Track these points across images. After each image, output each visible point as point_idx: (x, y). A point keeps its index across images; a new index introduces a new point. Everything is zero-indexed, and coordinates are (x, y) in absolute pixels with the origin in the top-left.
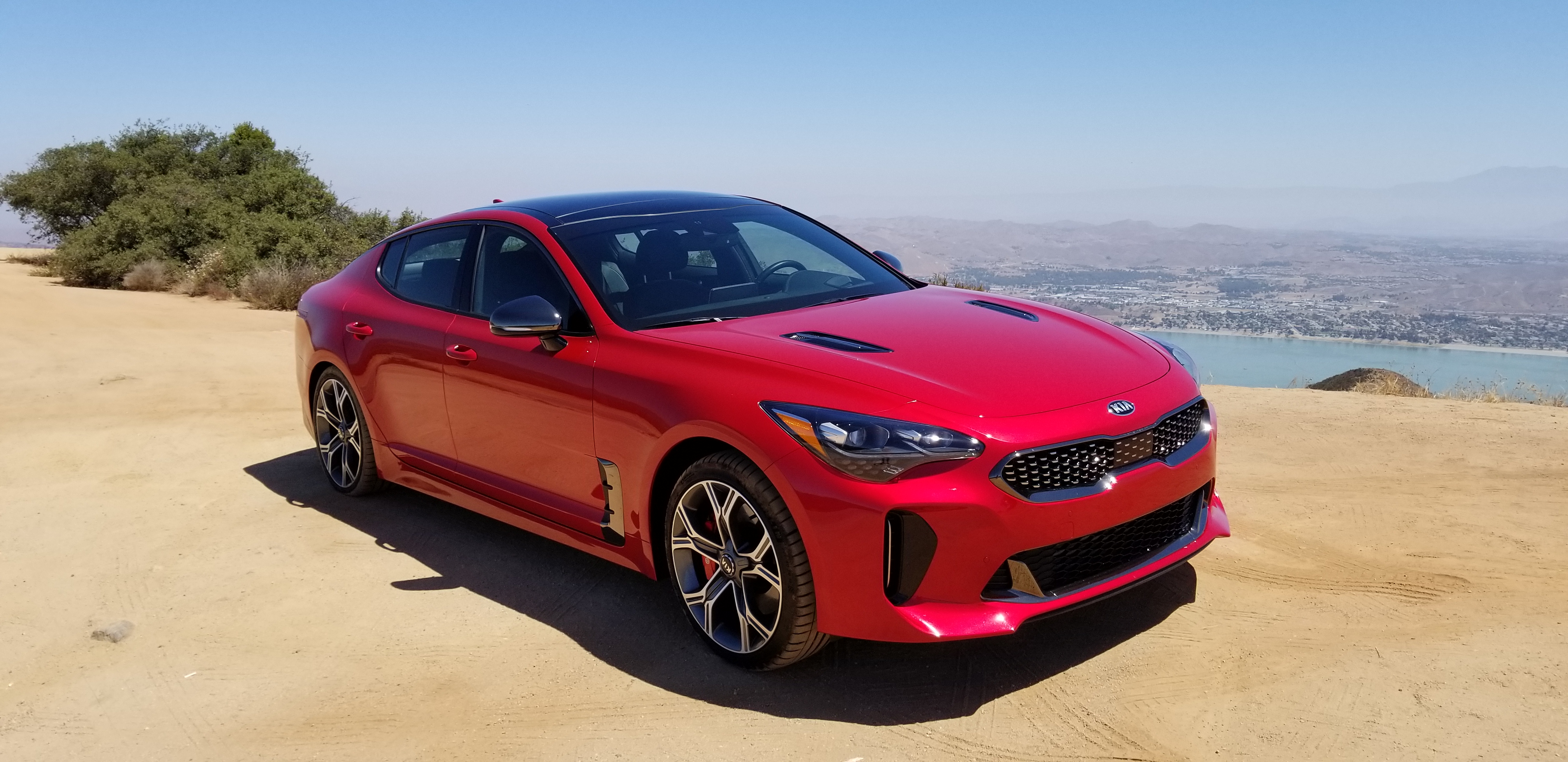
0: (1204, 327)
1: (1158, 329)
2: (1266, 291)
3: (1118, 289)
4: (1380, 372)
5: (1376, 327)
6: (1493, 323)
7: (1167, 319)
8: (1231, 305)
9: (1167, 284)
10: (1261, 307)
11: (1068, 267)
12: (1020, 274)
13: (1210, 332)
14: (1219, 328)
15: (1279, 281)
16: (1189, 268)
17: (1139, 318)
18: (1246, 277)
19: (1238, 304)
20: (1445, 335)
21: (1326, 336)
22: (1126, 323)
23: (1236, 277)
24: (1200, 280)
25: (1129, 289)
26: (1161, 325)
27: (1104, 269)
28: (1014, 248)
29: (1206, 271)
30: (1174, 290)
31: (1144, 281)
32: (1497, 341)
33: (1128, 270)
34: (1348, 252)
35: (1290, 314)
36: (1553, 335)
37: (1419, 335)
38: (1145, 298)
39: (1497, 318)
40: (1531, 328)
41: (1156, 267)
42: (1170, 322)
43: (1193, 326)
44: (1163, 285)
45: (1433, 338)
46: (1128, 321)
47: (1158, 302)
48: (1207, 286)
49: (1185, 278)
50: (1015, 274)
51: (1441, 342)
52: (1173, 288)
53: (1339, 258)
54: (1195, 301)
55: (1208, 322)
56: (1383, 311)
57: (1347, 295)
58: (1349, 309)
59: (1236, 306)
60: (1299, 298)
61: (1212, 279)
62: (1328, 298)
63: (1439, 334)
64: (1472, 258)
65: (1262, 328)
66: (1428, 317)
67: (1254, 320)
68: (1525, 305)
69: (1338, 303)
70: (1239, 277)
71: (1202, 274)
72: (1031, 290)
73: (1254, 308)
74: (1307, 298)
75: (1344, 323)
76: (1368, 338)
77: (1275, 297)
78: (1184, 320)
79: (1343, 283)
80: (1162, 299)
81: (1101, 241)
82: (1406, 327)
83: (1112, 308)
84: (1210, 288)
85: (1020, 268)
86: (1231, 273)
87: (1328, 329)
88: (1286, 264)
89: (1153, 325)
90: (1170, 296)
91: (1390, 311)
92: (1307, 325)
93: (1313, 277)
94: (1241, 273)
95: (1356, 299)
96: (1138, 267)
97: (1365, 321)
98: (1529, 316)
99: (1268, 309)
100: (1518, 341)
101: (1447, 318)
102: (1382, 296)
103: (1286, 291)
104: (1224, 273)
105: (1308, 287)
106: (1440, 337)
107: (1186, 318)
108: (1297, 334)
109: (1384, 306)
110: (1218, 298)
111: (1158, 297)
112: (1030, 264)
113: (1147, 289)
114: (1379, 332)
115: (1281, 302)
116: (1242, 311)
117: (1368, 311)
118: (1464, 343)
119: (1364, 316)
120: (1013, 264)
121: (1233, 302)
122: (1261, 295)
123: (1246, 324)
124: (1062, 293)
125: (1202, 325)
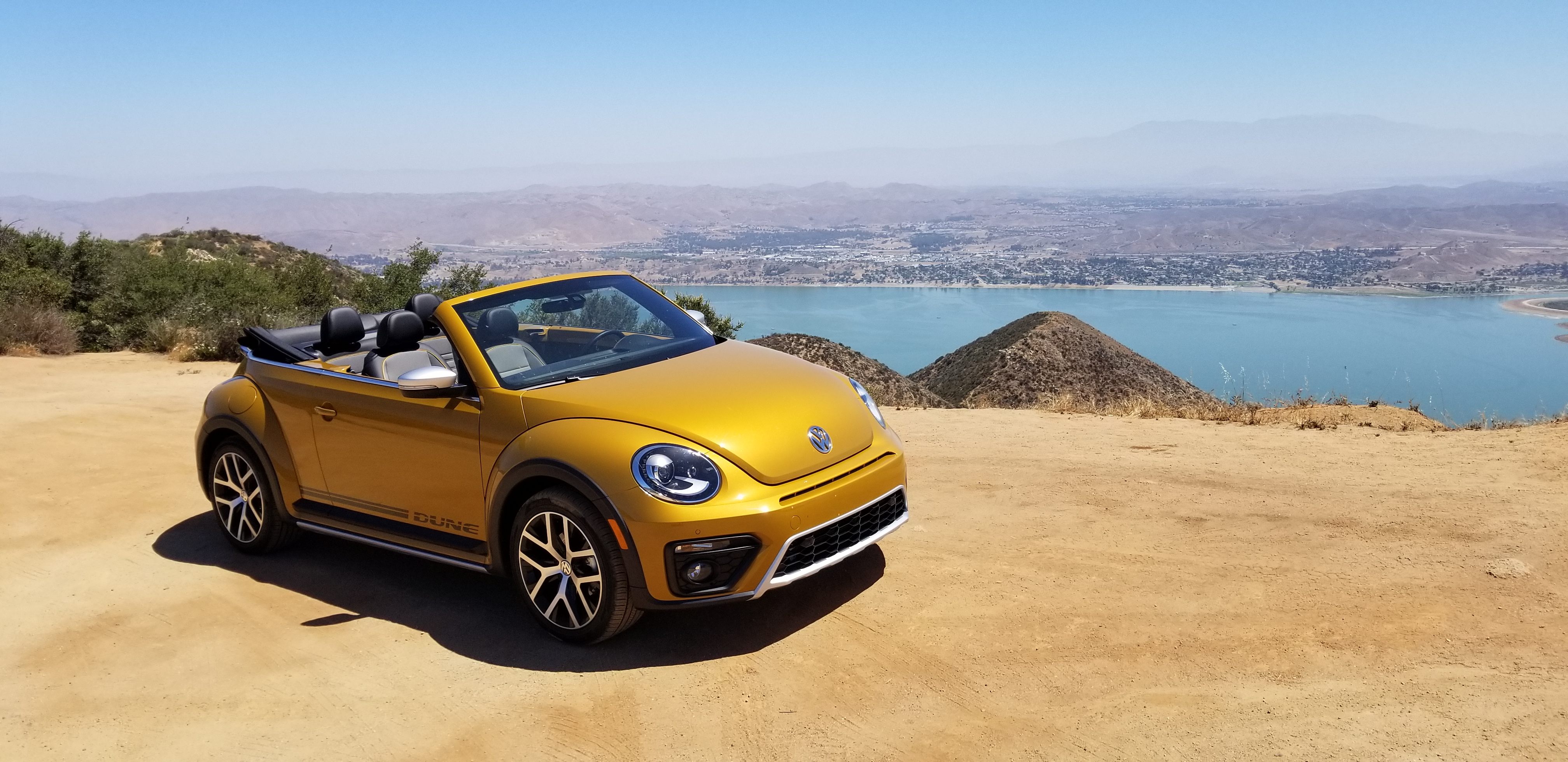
0: (900, 281)
1: (860, 285)
2: (953, 244)
3: (821, 248)
4: (1054, 315)
5: (1049, 273)
6: (1148, 263)
7: (867, 274)
8: (923, 258)
9: (865, 242)
10: (949, 259)
11: (774, 229)
12: (731, 237)
13: (906, 285)
14: (913, 282)
15: (963, 234)
16: (883, 226)
17: (841, 275)
18: (934, 232)
19: (929, 257)
20: (1109, 276)
21: (1007, 283)
22: (830, 281)
23: (925, 232)
24: (894, 236)
25: (831, 248)
26: (862, 281)
27: (808, 230)
28: (722, 211)
29: (899, 228)
30: (871, 246)
31: (845, 239)
32: (1153, 280)
33: (829, 230)
34: (1023, 205)
35: (974, 264)
36: (1199, 272)
37: (1087, 278)
38: (846, 256)
39: (1151, 259)
40: (1181, 267)
41: (855, 225)
42: (870, 277)
43: (891, 280)
44: (862, 242)
45: (1099, 280)
46: (832, 278)
47: (858, 259)
48: (900, 241)
49: (881, 235)
50: (725, 238)
51: (1105, 284)
52: (871, 245)
53: (1014, 211)
54: (891, 256)
55: (903, 276)
56: (1055, 258)
57: (1023, 245)
58: (1025, 257)
59: (927, 260)
60: (982, 250)
61: (905, 235)
62: (1007, 248)
63: (1103, 276)
64: (1128, 205)
65: (951, 279)
66: (1093, 262)
67: (944, 272)
68: (1174, 246)
69: (1016, 253)
70: (928, 232)
71: (895, 231)
72: (741, 253)
73: (943, 261)
74: (989, 250)
75: (1022, 271)
76: (1043, 284)
77: (960, 249)
78: (882, 275)
79: (1018, 233)
80: (861, 256)
81: (803, 202)
82: (1076, 271)
83: (817, 266)
84: (903, 244)
85: (730, 232)
86: (921, 228)
87: (1009, 277)
88: (969, 218)
89: (855, 281)
90: (868, 252)
91: (1060, 258)
92: (990, 275)
93: (993, 229)
94: (930, 229)
95: (1031, 247)
96: (839, 226)
97: (1040, 268)
98: (1177, 256)
99: (955, 260)
100: (1170, 278)
101: (1109, 261)
102: (1053, 244)
103: (969, 243)
104: (915, 229)
105: (989, 239)
106: (1104, 279)
107: (884, 272)
108: (982, 283)
109: (1055, 253)
110: (911, 253)
111: (857, 254)
112: (739, 226)
113: (847, 246)
114: (1052, 277)
115: (966, 254)
116: (932, 263)
117: (1041, 258)
118: (1125, 283)
119: (1038, 263)
120: (723, 228)
121: (924, 255)
122: (949, 248)
123: (937, 275)
124: (770, 254)
125: (899, 278)
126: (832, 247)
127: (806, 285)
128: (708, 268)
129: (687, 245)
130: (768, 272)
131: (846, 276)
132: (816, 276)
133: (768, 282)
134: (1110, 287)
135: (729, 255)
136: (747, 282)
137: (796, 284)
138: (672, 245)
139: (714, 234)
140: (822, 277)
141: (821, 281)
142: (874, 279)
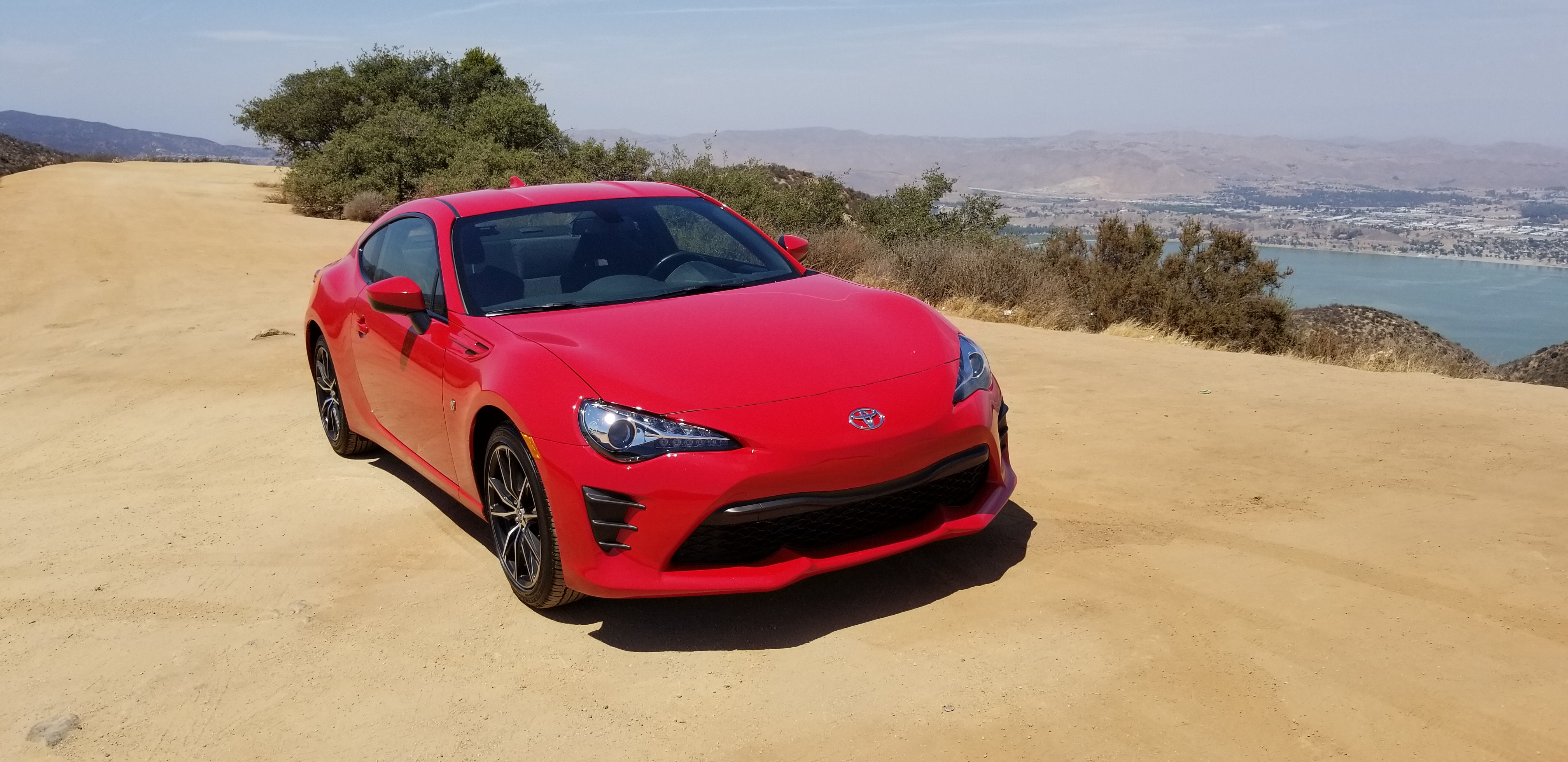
0: (1502, 256)
1: (1448, 257)
3: (1405, 212)
7: (1459, 246)
8: (1535, 231)
9: (1461, 207)
11: (1349, 187)
12: (1295, 194)
13: (1509, 261)
14: (1518, 257)
16: (1488, 190)
17: (1425, 244)
18: (1553, 201)
19: (1542, 230)
22: (1412, 249)
23: (1541, 201)
24: (1500, 203)
25: (1417, 213)
26: (1452, 252)
27: (1390, 191)
28: (1289, 166)
29: (1508, 193)
31: (1436, 203)
33: (1417, 192)
38: (1435, 222)
41: (1450, 188)
42: (1463, 249)
43: (1489, 254)
44: (1457, 208)
46: (1415, 247)
47: (1448, 227)
48: (1507, 210)
49: (1483, 201)
50: (1288, 195)
52: (1468, 212)
55: (1506, 250)
59: (1539, 233)
61: (1514, 202)
70: (1545, 201)
71: (1502, 197)
72: (1306, 212)
78: (1480, 248)
80: (1454, 224)
81: (1388, 159)
83: (1397, 232)
84: (1510, 213)
85: (1295, 188)
86: (1535, 196)
89: (1442, 252)
90: (1464, 220)
94: (1549, 196)
96: (1430, 188)
104: (1528, 195)
107: (1482, 244)
110: (1519, 224)
111: (1450, 221)
112: (1307, 183)
113: (1438, 212)
116: (1546, 238)
120: (1286, 184)
121: (1537, 228)
123: (1551, 253)
124: (1340, 215)
125: (1500, 252)
126: (1419, 211)
127: (1381, 253)
128: (1266, 227)
129: (1242, 201)
131: (1433, 245)
132: (1394, 244)
133: (1334, 247)
135: (1290, 214)
136: (1310, 244)
137: (1368, 251)
138: (1225, 200)
139: (1276, 190)
140: (1402, 244)
141: (1399, 249)
142: (1468, 251)
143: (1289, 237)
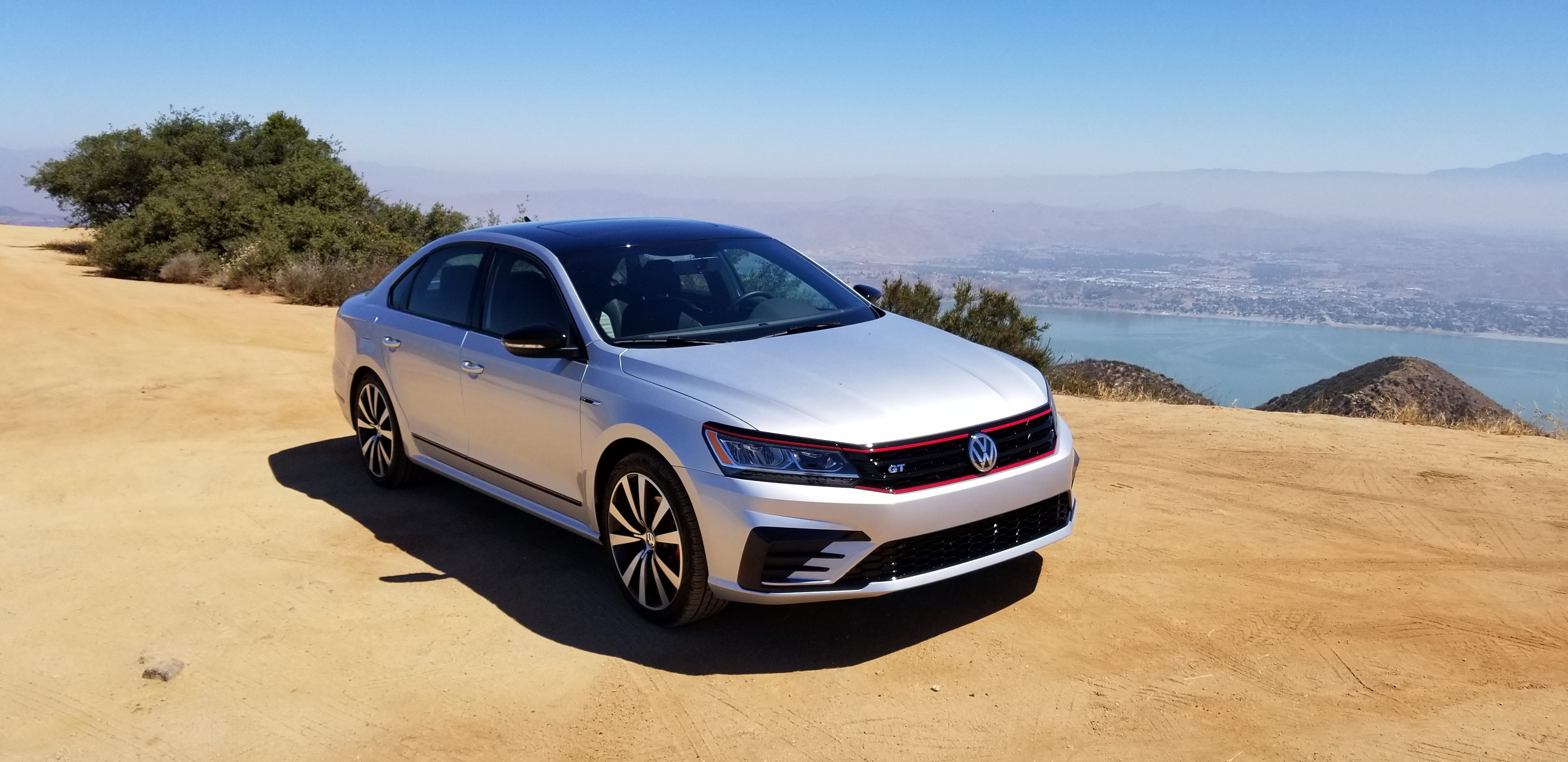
0: (1236, 313)
1: (1188, 314)
2: (1298, 276)
3: (1149, 273)
4: (1412, 361)
5: (1410, 315)
6: (1529, 312)
7: (1198, 304)
8: (1263, 290)
9: (1198, 269)
10: (1293, 293)
11: (1098, 251)
12: (1050, 257)
13: (1241, 318)
14: (1250, 314)
15: (1312, 267)
16: (1220, 252)
17: (1169, 302)
18: (1278, 262)
19: (1270, 289)
20: (1481, 322)
21: (1359, 323)
22: (1156, 308)
23: (1268, 262)
24: (1232, 265)
25: (1160, 274)
26: (1192, 310)
27: (1135, 253)
28: (1043, 230)
29: (1238, 256)
30: (1205, 274)
31: (1177, 265)
32: (1533, 330)
33: (1159, 254)
34: (1384, 239)
35: (1322, 300)
37: (1453, 323)
38: (1176, 283)
39: (1533, 306)
41: (1188, 251)
42: (1201, 307)
43: (1224, 312)
44: (1194, 269)
45: (1468, 326)
46: (1158, 305)
47: (1188, 287)
48: (1239, 271)
49: (1218, 263)
50: (1044, 258)
51: (1476, 331)
52: (1205, 272)
53: (1373, 245)
54: (1227, 286)
55: (1239, 308)
57: (1380, 282)
59: (1267, 292)
60: (1332, 284)
61: (1245, 264)
62: (1362, 285)
63: (1473, 322)
64: (1510, 246)
65: (1293, 314)
66: (1463, 305)
67: (1286, 306)
68: (1562, 293)
69: (1371, 290)
70: (1271, 263)
71: (1233, 258)
72: (1060, 274)
73: (1285, 294)
74: (1340, 285)
75: (1377, 310)
76: (1401, 326)
77: (1307, 283)
78: (1216, 306)
79: (1377, 269)
80: (1193, 284)
81: (1133, 224)
82: (1441, 315)
83: (1142, 291)
84: (1242, 274)
85: (1050, 251)
86: (1263, 258)
87: (1362, 316)
88: (1320, 250)
89: (1183, 310)
90: (1201, 281)
91: (1424, 299)
92: (1340, 312)
93: (1346, 263)
94: (1274, 258)
95: (1391, 286)
96: (1170, 250)
97: (1399, 309)
99: (1299, 295)
100: (1554, 330)
101: (1483, 306)
102: (1417, 283)
103: (1319, 277)
104: (1256, 257)
105: (1341, 274)
106: (1475, 325)
107: (1217, 303)
108: (1329, 321)
109: (1418, 293)
110: (1249, 284)
111: (1190, 281)
112: (1060, 247)
113: (1178, 273)
114: (1413, 319)
115: (1314, 289)
116: (1273, 296)
117: (1402, 299)
118: (1500, 332)
119: (1397, 303)
120: (1042, 247)
121: (1265, 287)
122: (1294, 281)
123: (1278, 310)
124: (1091, 277)
125: (1233, 310)
126: (1161, 272)
127: (1128, 311)
129: (1003, 264)
130: (1088, 296)
131: (1174, 304)
132: (1141, 303)
133: (1086, 306)
134: (1481, 335)
135: (1047, 276)
136: (1064, 304)
137: (1117, 309)
138: (987, 263)
139: (1032, 253)
140: (1147, 303)
141: (1145, 308)
142: (1206, 309)
143: (1046, 298)
